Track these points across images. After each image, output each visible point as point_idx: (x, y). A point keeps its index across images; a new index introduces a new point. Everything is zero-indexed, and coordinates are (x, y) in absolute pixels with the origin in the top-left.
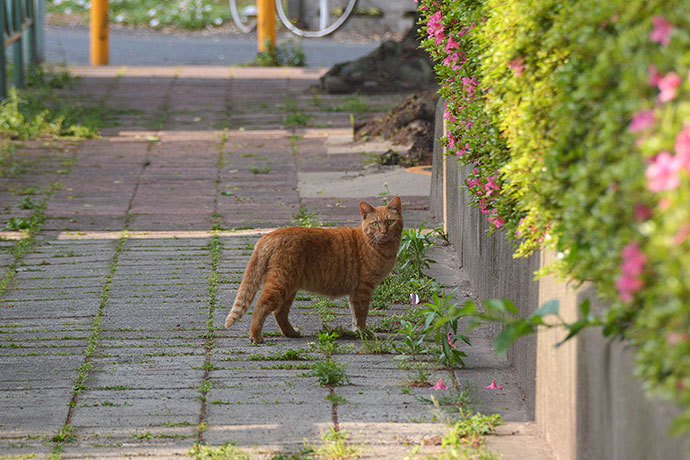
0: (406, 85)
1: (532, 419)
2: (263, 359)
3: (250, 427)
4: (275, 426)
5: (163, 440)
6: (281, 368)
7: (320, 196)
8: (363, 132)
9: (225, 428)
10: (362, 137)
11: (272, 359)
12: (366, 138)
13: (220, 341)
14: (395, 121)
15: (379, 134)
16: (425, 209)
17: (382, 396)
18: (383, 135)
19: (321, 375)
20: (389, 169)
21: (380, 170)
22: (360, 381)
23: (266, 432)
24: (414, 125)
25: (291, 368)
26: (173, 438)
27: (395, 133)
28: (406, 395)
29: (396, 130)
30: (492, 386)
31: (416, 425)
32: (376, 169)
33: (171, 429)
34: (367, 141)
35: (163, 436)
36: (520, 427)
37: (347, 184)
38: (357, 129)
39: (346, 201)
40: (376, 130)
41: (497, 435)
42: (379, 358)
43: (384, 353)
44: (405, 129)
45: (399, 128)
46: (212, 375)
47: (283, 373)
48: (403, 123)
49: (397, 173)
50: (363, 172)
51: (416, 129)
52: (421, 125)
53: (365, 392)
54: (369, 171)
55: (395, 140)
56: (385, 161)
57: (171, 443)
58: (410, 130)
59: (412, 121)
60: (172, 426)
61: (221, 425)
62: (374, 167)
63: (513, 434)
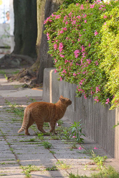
0: (13, 66)
1: (113, 157)
2: (24, 141)
3: (32, 160)
4: (39, 160)
5: (9, 164)
6: (30, 144)
7: (8, 97)
8: (10, 79)
9: (25, 161)
10: (10, 80)
11: (26, 142)
12: (11, 81)
13: (7, 137)
14: (20, 76)
15: (15, 80)
16: (41, 100)
17: (65, 151)
18: (16, 80)
19: (45, 145)
20: (25, 89)
21: (23, 89)
22: (56, 147)
23: (38, 162)
24: (25, 77)
25: (33, 144)
26: (12, 164)
27: (20, 79)
28: (72, 151)
29: (20, 78)
30: (95, 148)
31: (80, 159)
32: (22, 89)
33: (9, 162)
34: (12, 81)
35: (8, 164)
36: (111, 160)
37: (15, 93)
38: (8, 78)
39: (17, 98)
40: (14, 78)
41: (106, 162)
42: (56, 141)
43: (57, 139)
44: (23, 78)
45: (21, 78)
46: (11, 146)
47: (32, 145)
48: (22, 76)
49: (28, 90)
50: (18, 90)
51: (26, 78)
52: (27, 77)
53: (59, 150)
54: (20, 89)
55: (20, 81)
56: (24, 87)
57: (12, 165)
58: (25, 78)
59: (25, 76)
60: (9, 161)
61: (23, 160)
62: (21, 88)
63: (111, 162)
